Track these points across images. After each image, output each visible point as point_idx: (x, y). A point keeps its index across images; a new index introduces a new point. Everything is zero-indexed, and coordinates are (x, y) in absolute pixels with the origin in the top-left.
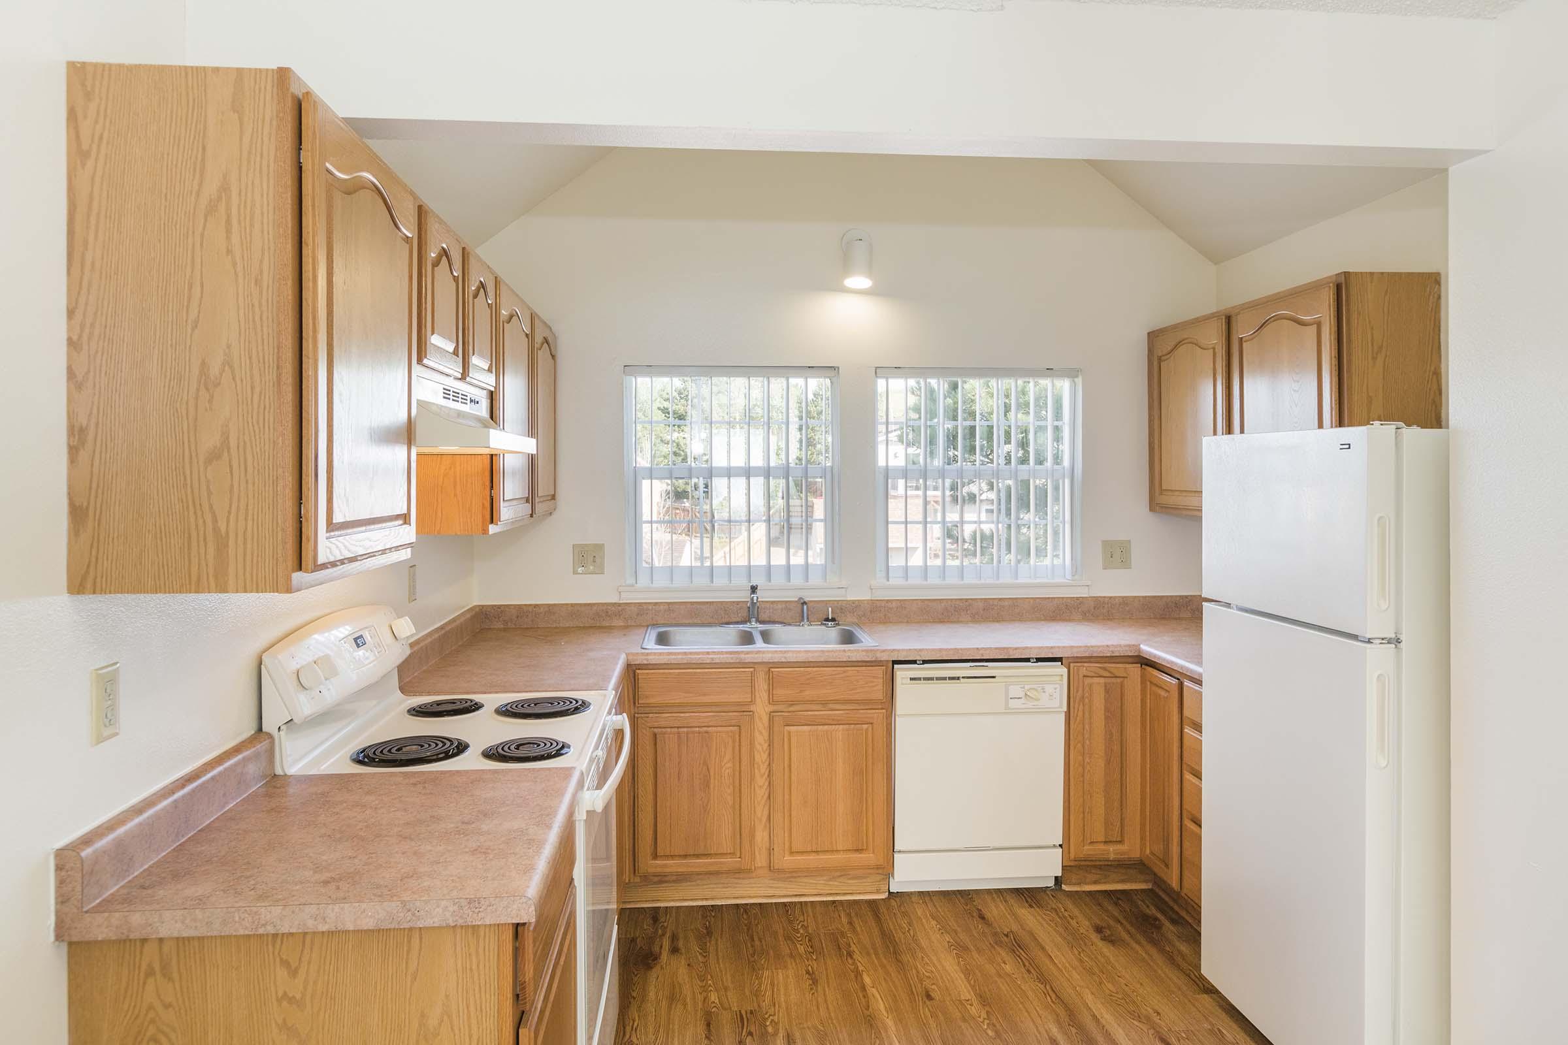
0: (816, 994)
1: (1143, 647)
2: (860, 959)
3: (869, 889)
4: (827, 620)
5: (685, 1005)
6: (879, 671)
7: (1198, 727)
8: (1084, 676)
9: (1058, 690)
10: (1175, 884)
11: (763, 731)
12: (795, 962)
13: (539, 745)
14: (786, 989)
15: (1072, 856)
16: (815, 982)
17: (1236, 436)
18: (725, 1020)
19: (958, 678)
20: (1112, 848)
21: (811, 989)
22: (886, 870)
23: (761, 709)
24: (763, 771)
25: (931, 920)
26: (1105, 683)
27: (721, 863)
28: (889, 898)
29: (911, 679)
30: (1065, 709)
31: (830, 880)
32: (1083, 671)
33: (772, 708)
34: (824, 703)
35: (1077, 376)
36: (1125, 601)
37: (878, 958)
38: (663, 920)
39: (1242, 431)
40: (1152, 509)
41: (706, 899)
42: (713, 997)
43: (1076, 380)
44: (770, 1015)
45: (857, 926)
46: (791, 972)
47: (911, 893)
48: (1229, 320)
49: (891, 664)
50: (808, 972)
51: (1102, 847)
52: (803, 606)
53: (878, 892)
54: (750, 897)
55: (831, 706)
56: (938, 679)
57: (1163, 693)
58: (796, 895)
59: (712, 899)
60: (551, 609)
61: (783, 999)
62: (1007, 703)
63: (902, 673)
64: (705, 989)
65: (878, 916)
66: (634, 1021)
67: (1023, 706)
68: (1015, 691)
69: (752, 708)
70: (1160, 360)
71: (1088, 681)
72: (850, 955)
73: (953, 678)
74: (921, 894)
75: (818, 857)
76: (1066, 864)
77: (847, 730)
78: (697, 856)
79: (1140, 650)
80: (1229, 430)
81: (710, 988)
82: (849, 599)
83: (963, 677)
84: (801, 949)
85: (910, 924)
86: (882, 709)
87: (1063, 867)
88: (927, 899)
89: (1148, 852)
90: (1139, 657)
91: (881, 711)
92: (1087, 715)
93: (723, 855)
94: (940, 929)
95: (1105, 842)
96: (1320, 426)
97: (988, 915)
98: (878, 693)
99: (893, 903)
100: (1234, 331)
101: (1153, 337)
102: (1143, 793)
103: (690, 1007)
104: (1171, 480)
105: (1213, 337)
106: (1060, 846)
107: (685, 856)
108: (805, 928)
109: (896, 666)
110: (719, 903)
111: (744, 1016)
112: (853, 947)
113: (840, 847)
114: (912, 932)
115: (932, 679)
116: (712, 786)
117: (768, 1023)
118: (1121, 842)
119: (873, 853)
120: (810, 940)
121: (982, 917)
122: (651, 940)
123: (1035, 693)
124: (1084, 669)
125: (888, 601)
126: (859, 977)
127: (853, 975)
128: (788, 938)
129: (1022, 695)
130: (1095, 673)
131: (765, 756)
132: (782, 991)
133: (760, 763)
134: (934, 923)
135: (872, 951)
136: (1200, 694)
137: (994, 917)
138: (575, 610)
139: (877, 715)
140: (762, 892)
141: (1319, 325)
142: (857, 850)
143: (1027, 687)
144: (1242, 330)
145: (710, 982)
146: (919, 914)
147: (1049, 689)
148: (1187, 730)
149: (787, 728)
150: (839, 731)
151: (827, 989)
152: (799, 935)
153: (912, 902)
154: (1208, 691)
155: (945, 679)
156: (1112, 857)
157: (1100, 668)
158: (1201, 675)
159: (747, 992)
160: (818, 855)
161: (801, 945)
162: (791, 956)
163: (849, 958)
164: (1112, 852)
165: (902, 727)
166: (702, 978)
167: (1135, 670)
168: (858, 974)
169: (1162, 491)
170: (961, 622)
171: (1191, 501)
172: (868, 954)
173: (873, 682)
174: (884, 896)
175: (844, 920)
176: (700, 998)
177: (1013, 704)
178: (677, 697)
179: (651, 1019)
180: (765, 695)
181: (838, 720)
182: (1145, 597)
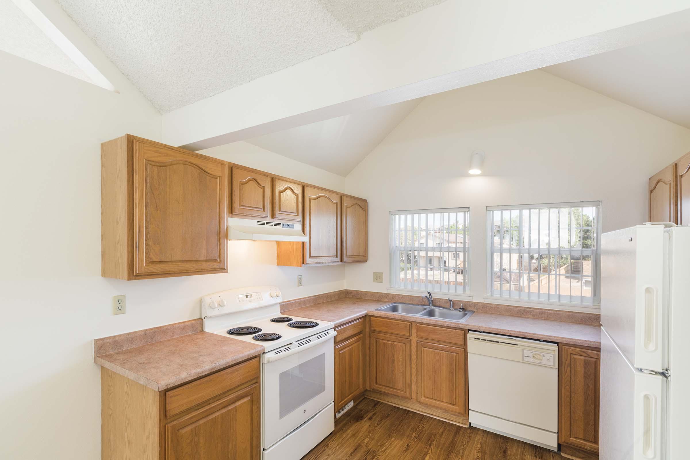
0: (403, 455)
2: (432, 448)
3: (460, 421)
4: (460, 308)
5: (355, 439)
6: (462, 332)
8: (571, 354)
9: (552, 357)
11: (415, 347)
12: (407, 439)
13: (271, 336)
14: (394, 447)
15: (564, 441)
16: (407, 449)
18: (363, 449)
19: (498, 342)
20: (588, 444)
21: (403, 452)
23: (414, 339)
24: (414, 362)
25: (479, 444)
26: (585, 359)
27: (398, 392)
28: (469, 428)
29: (475, 338)
30: (557, 367)
31: (444, 412)
33: (418, 339)
34: (438, 341)
37: (440, 451)
38: (377, 407)
41: (397, 404)
42: (366, 441)
43: (600, 207)
44: (379, 455)
45: (444, 435)
46: (401, 442)
47: (480, 429)
48: (676, 166)
49: (465, 330)
50: (407, 445)
51: (582, 441)
52: (451, 302)
53: (464, 424)
54: (412, 409)
55: (442, 343)
56: (488, 340)
58: (427, 413)
59: (398, 405)
60: (366, 293)
61: (389, 451)
62: (522, 358)
63: (470, 335)
64: (366, 437)
65: (457, 433)
66: (336, 438)
67: (531, 361)
68: (528, 353)
69: (411, 338)
71: (573, 356)
72: (430, 445)
73: (496, 342)
74: (484, 431)
75: (435, 402)
76: (560, 443)
77: (448, 354)
78: (391, 388)
81: (369, 437)
82: (473, 301)
83: (500, 342)
84: (414, 435)
85: (468, 442)
86: (463, 348)
88: (485, 435)
91: (462, 349)
92: (573, 373)
93: (399, 390)
94: (479, 449)
95: (584, 440)
97: (509, 452)
98: (460, 341)
99: (469, 431)
100: (678, 172)
101: (650, 180)
103: (356, 441)
105: (671, 177)
106: (556, 433)
107: (386, 386)
108: (423, 427)
109: (467, 331)
110: (401, 407)
111: (370, 452)
112: (434, 443)
113: (444, 401)
114: (465, 446)
115: (485, 340)
116: (395, 364)
117: (375, 458)
118: (594, 442)
119: (459, 407)
120: (420, 433)
121: (505, 452)
122: (367, 412)
123: (538, 356)
124: (569, 350)
125: (490, 304)
126: (425, 455)
127: (424, 453)
128: (413, 429)
129: (531, 356)
130: (579, 353)
131: (415, 357)
132: (391, 448)
133: (414, 359)
134: (479, 445)
135: (440, 447)
137: (511, 454)
138: (373, 294)
139: (460, 350)
140: (417, 408)
142: (451, 404)
143: (534, 353)
144: (682, 170)
145: (371, 434)
146: (476, 439)
147: (547, 356)
149: (423, 348)
150: (444, 354)
151: (408, 455)
152: (418, 429)
153: (478, 433)
155: (492, 341)
157: (581, 351)
159: (379, 444)
160: (436, 401)
161: (415, 434)
162: (408, 436)
163: (429, 446)
166: (369, 432)
168: (426, 454)
170: (523, 317)
172: (438, 448)
173: (458, 336)
174: (466, 426)
175: (441, 430)
176: (362, 438)
177: (526, 359)
178: (383, 329)
179: (341, 439)
180: (416, 334)
181: (443, 349)
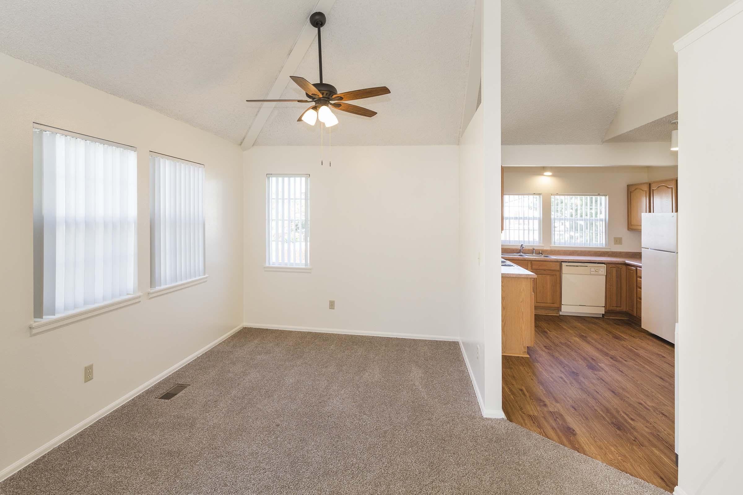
1: (626, 261)
3: (555, 313)
4: (540, 253)
6: (558, 264)
7: (641, 278)
9: (604, 270)
10: (635, 315)
15: (607, 309)
17: (652, 213)
20: (618, 308)
22: (559, 309)
26: (616, 270)
29: (566, 266)
30: (605, 274)
31: (545, 310)
32: (610, 266)
34: (545, 270)
35: (607, 196)
36: (620, 253)
39: (653, 212)
40: (628, 230)
43: (607, 197)
47: (565, 315)
48: (650, 184)
49: (561, 262)
51: (615, 308)
52: (534, 250)
53: (557, 314)
56: (573, 266)
57: (632, 271)
62: (590, 272)
63: (564, 264)
67: (595, 273)
68: (592, 269)
70: (631, 192)
71: (611, 269)
73: (577, 266)
74: (568, 315)
76: (606, 311)
77: (550, 277)
79: (625, 262)
80: (650, 212)
82: (544, 249)
83: (579, 266)
87: (605, 312)
88: (570, 316)
89: (628, 309)
90: (625, 264)
92: (611, 277)
95: (616, 307)
96: (673, 212)
98: (558, 268)
99: (561, 317)
100: (651, 187)
101: (629, 186)
102: (626, 295)
104: (634, 222)
105: (646, 188)
106: (604, 307)
109: (562, 263)
113: (548, 302)
115: (571, 266)
118: (620, 307)
119: (556, 304)
123: (598, 270)
124: (611, 266)
125: (555, 250)
129: (594, 271)
130: (614, 267)
136: (641, 270)
139: (558, 273)
141: (672, 188)
142: (553, 303)
143: (596, 269)
144: (654, 187)
147: (602, 270)
148: (638, 279)
150: (548, 277)
154: (643, 269)
155: (575, 266)
156: (618, 310)
157: (615, 265)
158: (641, 266)
164: (618, 309)
165: (564, 276)
167: (624, 267)
169: (631, 225)
171: (638, 228)
173: (557, 266)
174: (559, 315)
177: (592, 273)
180: (530, 268)
181: (548, 274)
182: (626, 252)
